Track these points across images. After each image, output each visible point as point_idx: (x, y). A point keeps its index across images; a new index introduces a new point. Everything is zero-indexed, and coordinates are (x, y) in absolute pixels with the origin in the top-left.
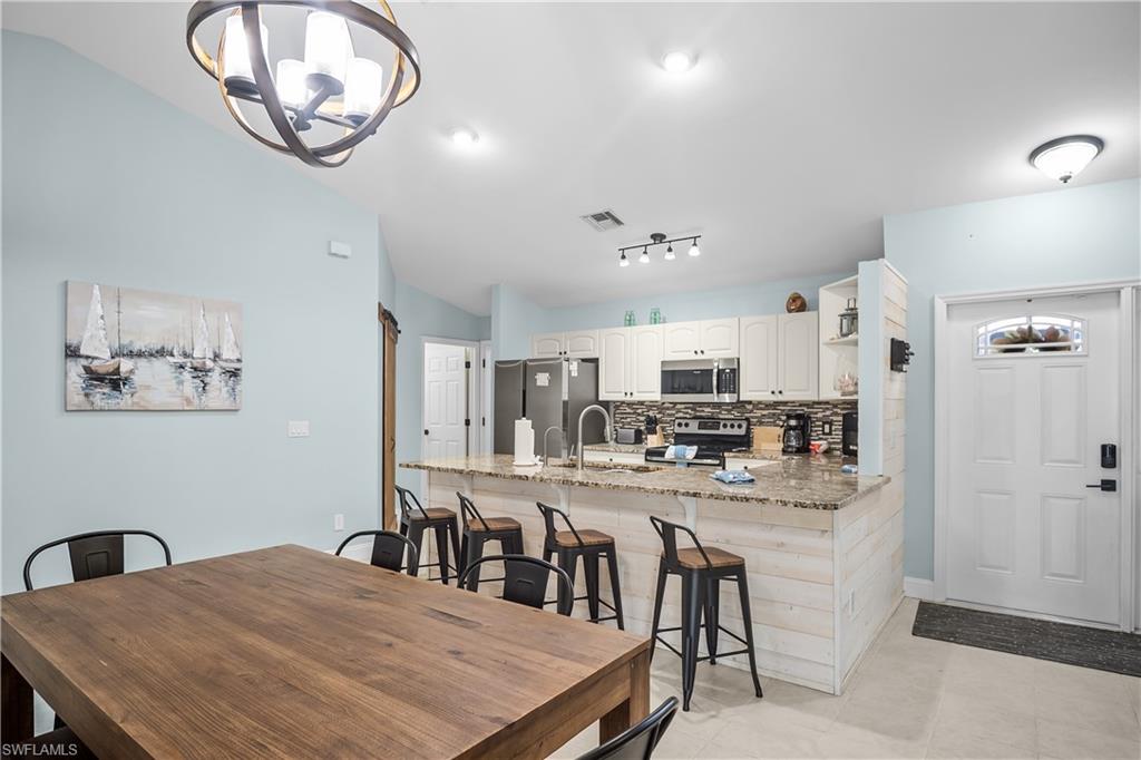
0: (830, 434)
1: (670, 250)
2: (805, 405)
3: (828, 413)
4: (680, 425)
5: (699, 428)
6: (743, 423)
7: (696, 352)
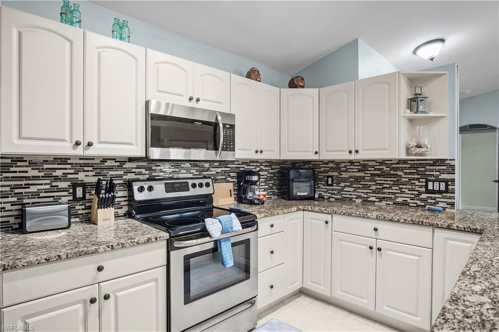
4: (141, 189)
5: (167, 191)
6: (209, 181)
7: (191, 99)
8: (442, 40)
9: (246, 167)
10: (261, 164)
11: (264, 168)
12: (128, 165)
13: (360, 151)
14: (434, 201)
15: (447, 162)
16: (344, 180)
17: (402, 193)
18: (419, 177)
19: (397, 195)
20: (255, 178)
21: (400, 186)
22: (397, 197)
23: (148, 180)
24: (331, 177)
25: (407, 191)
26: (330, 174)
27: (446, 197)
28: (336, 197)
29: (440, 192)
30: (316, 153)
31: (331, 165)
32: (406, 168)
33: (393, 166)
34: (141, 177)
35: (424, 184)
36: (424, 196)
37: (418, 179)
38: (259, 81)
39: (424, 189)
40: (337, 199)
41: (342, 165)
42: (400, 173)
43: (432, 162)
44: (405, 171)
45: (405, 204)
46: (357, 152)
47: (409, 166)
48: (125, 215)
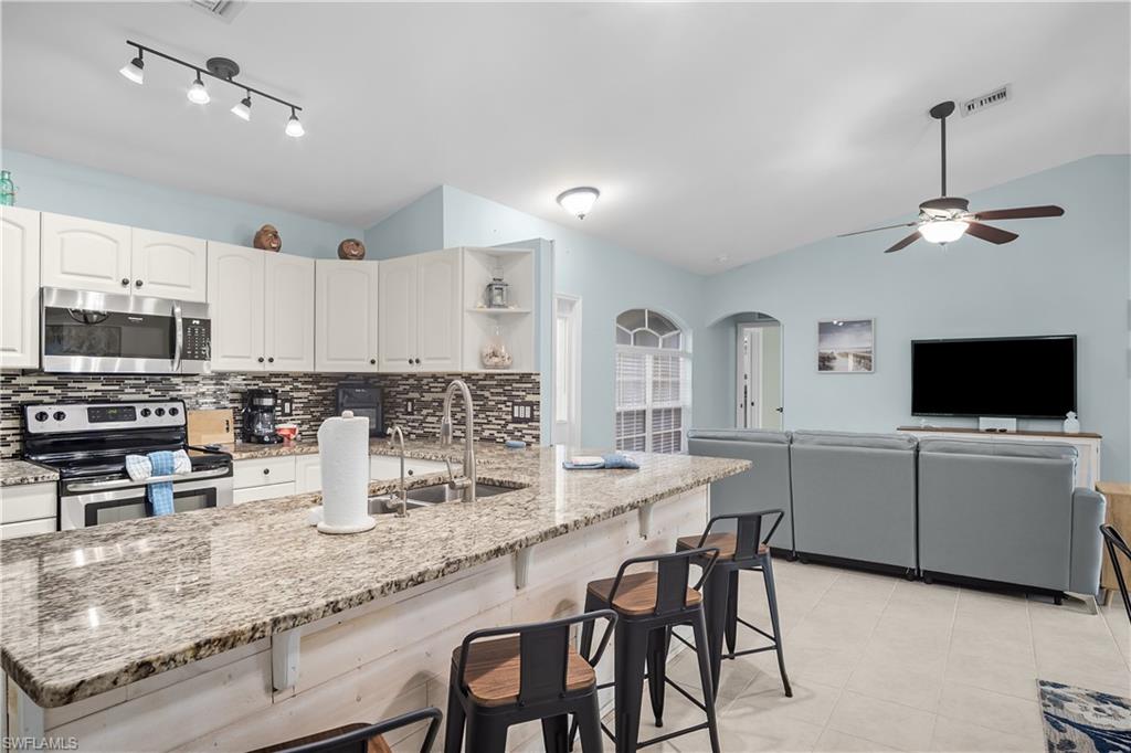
0: (290, 415)
1: (247, 102)
2: (260, 378)
3: (287, 388)
4: (41, 417)
5: (91, 420)
6: (179, 406)
7: (125, 283)
8: (596, 191)
9: (261, 384)
10: (295, 379)
11: (300, 385)
12: (20, 380)
13: (423, 361)
14: (520, 434)
15: (533, 377)
16: (427, 405)
17: (489, 422)
18: (506, 398)
19: (484, 426)
20: (268, 402)
21: (488, 413)
22: (483, 430)
23: (59, 402)
24: (411, 400)
25: (493, 419)
26: (411, 395)
27: (530, 428)
28: (417, 432)
29: (525, 421)
30: (373, 362)
31: (411, 381)
32: (491, 386)
33: (481, 382)
34: (46, 399)
35: (510, 409)
36: (511, 427)
37: (505, 402)
38: (277, 249)
39: (510, 417)
40: (418, 436)
41: (425, 381)
42: (487, 394)
43: (518, 377)
44: (492, 390)
45: (491, 439)
46: (418, 361)
47: (495, 383)
48: (14, 456)
